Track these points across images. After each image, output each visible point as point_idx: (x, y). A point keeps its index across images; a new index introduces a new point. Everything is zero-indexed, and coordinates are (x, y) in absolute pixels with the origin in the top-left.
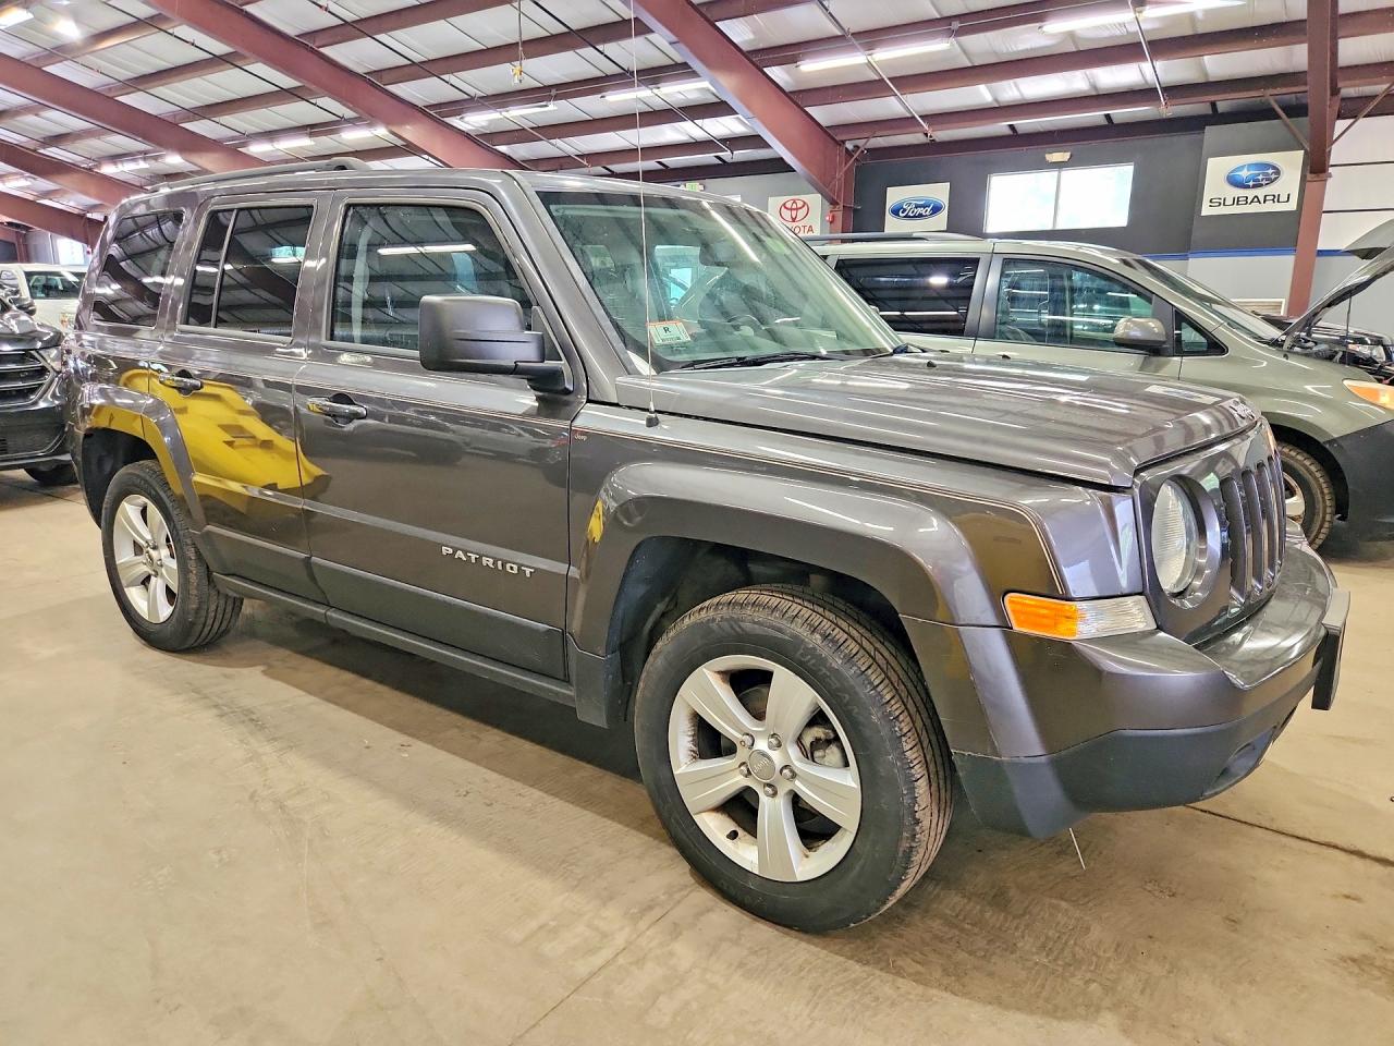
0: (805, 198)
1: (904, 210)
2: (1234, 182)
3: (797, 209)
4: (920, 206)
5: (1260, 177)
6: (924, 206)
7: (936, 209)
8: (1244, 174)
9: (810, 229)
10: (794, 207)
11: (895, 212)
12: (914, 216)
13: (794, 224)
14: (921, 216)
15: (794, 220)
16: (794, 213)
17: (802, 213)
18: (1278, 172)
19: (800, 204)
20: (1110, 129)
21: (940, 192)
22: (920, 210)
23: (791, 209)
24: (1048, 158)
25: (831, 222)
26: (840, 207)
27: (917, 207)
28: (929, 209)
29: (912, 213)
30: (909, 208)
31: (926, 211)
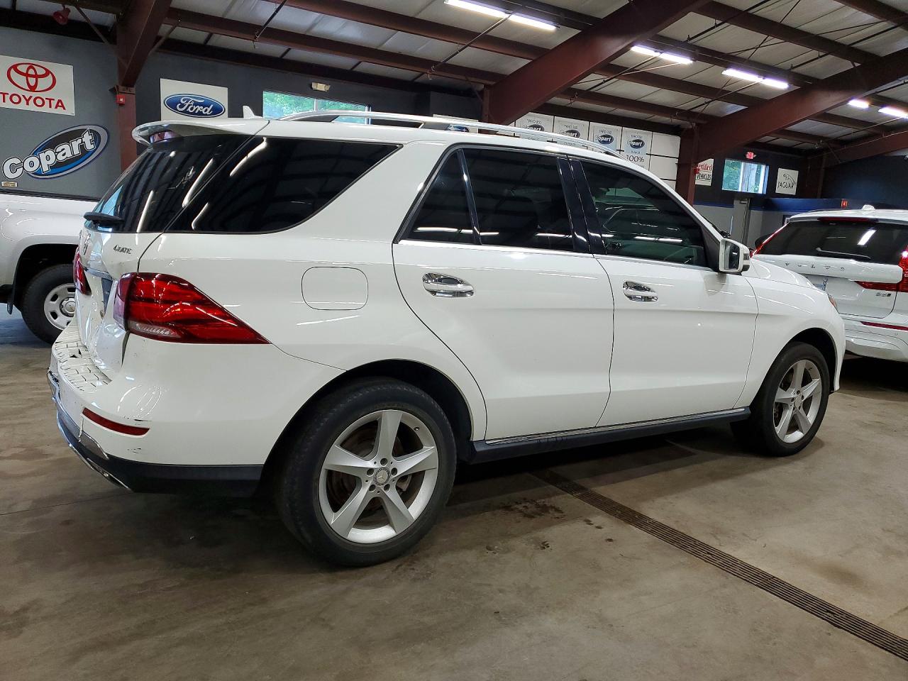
0: (50, 66)
1: (182, 106)
3: (36, 76)
4: (200, 104)
6: (204, 105)
7: (216, 111)
9: (60, 104)
10: (31, 72)
11: (173, 104)
12: (192, 113)
13: (34, 95)
14: (200, 113)
15: (32, 89)
16: (32, 81)
17: (44, 83)
19: (41, 72)
21: (220, 95)
22: (199, 108)
23: (27, 75)
24: (314, 86)
25: (121, 105)
26: (133, 90)
27: (196, 104)
28: (209, 109)
29: (192, 109)
30: (187, 104)
31: (206, 110)
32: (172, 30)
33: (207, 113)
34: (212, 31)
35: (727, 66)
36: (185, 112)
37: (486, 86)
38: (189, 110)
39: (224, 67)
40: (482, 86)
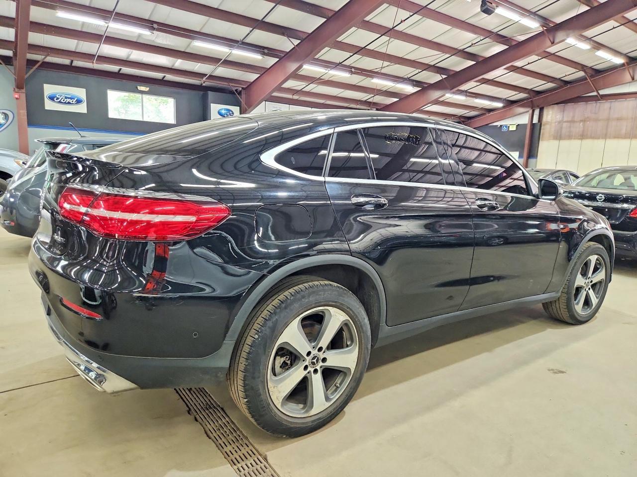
1: (58, 99)
2: (220, 113)
4: (69, 98)
5: (228, 114)
6: (71, 98)
7: (79, 101)
8: (223, 112)
11: (52, 98)
12: (65, 103)
14: (69, 103)
18: (233, 113)
20: (162, 82)
21: (81, 93)
22: (68, 100)
24: (139, 87)
25: (17, 99)
26: (24, 91)
27: (66, 98)
28: (74, 101)
29: (64, 100)
30: (61, 98)
31: (72, 101)
32: (45, 58)
33: (73, 102)
34: (72, 59)
35: (372, 77)
36: (60, 102)
37: (243, 88)
38: (62, 101)
39: (83, 78)
40: (241, 88)
